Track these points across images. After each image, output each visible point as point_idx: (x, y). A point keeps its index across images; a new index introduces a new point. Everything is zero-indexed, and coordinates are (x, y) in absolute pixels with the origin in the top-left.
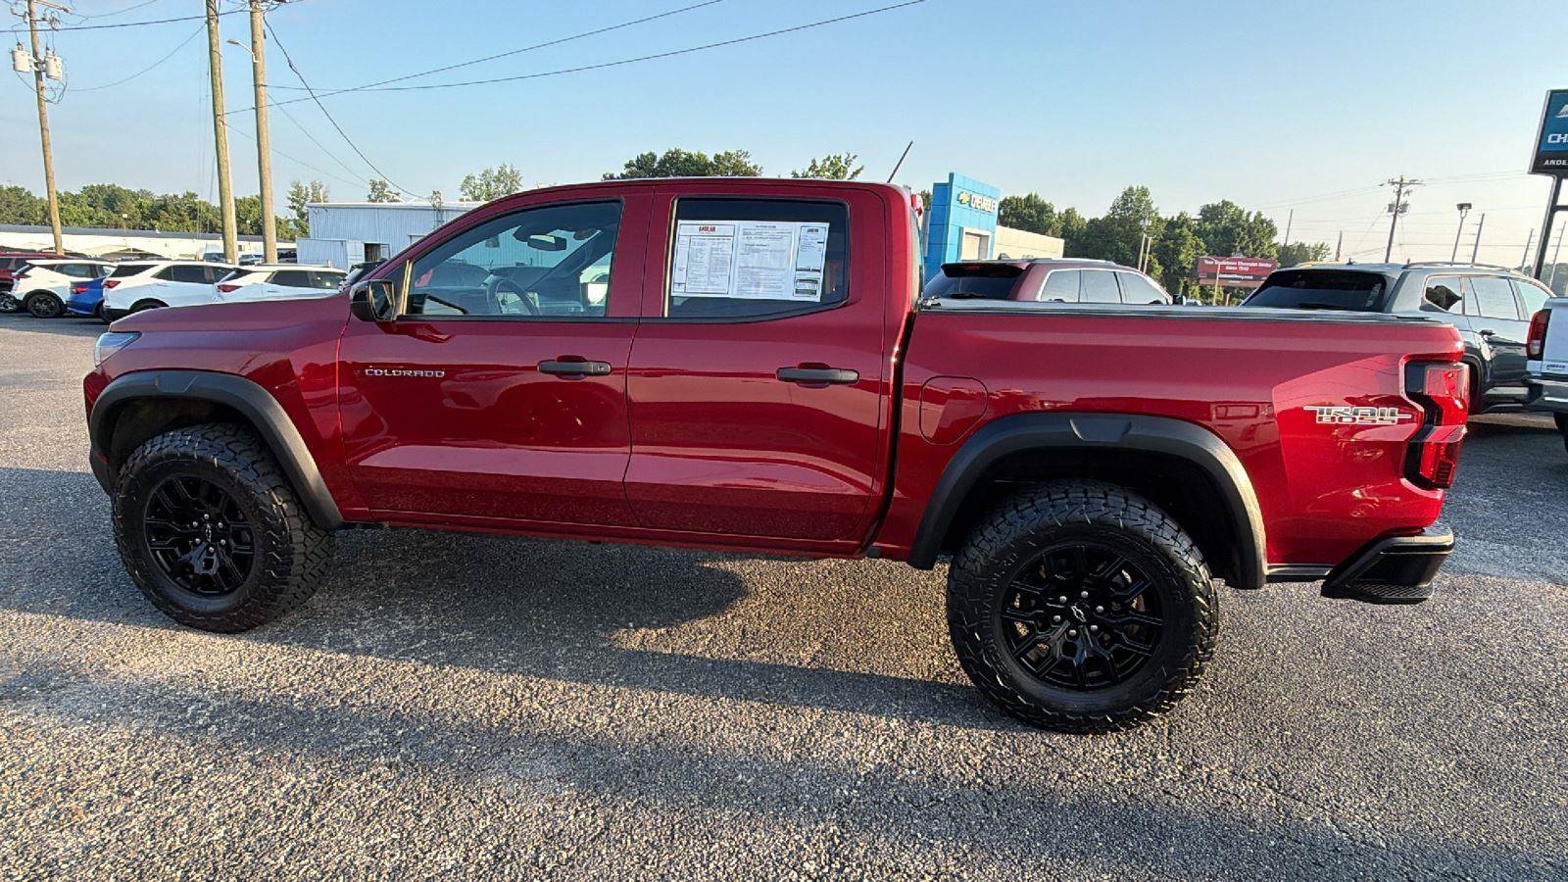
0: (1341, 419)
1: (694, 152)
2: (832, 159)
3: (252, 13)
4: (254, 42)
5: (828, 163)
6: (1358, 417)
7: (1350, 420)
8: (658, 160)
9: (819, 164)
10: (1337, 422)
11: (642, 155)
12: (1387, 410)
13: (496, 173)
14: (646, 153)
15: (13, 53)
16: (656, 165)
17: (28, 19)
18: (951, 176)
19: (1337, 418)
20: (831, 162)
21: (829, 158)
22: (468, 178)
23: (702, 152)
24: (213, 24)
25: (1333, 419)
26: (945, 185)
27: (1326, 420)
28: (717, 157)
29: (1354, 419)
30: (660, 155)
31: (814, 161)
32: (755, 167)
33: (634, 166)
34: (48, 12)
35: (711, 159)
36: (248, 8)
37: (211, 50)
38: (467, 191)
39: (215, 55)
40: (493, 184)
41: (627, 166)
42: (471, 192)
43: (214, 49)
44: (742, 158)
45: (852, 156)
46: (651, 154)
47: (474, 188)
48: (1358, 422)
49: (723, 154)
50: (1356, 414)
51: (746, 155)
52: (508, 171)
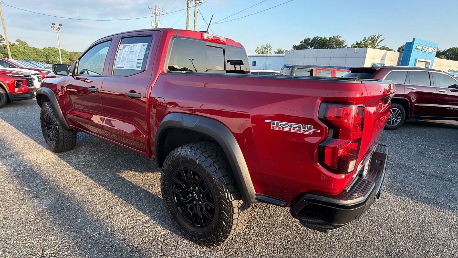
0: (283, 128)
1: (323, 37)
2: (372, 36)
3: (195, 7)
4: (195, 14)
5: (371, 38)
6: (292, 128)
7: (288, 129)
8: (311, 40)
9: (367, 38)
10: (281, 129)
11: (306, 39)
12: (307, 126)
13: (265, 46)
14: (307, 38)
15: (152, 22)
16: (310, 41)
17: (155, 14)
18: (414, 39)
19: (281, 127)
20: (372, 38)
21: (371, 36)
22: (257, 48)
23: (325, 37)
24: (188, 11)
25: (279, 128)
26: (411, 43)
27: (276, 128)
28: (330, 38)
29: (290, 129)
30: (311, 39)
31: (365, 38)
32: (343, 41)
33: (303, 42)
34: (159, 12)
35: (328, 39)
36: (194, 6)
37: (187, 17)
38: (257, 51)
39: (188, 18)
40: (264, 49)
41: (301, 42)
42: (258, 52)
43: (188, 17)
44: (339, 38)
45: (380, 35)
46: (309, 38)
47: (259, 51)
48: (292, 131)
49: (332, 37)
50: (291, 126)
51: (340, 37)
52: (268, 45)
